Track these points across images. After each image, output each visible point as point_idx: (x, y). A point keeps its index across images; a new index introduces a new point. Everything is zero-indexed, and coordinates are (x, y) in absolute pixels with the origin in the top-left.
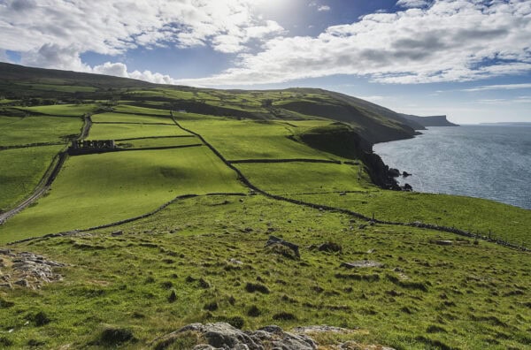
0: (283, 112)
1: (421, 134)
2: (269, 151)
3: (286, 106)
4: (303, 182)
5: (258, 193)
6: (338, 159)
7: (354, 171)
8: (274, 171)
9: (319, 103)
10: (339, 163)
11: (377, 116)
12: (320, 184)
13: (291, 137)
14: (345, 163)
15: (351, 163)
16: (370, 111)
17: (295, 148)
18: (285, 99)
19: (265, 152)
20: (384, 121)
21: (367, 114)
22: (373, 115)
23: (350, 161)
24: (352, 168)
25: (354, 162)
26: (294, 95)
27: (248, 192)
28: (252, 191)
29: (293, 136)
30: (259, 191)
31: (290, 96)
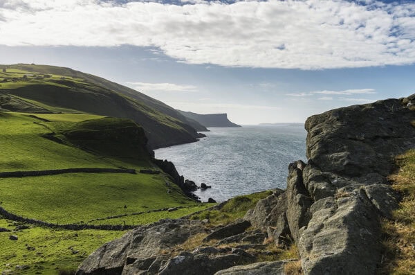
0: (15, 100)
1: (204, 136)
2: (20, 158)
3: (18, 92)
4: (94, 202)
5: (31, 226)
6: (130, 167)
7: (160, 182)
8: (43, 189)
9: (72, 89)
10: (133, 172)
11: (152, 112)
12: (122, 204)
13: (50, 137)
14: (142, 172)
15: (150, 172)
16: (143, 104)
17: (62, 153)
18: (15, 80)
19: (13, 160)
20: (161, 118)
21: (140, 109)
22: (148, 110)
23: (147, 169)
24: (154, 178)
25: (153, 170)
26: (29, 74)
27: (9, 226)
28: (15, 224)
29: (54, 133)
30: (32, 222)
31: (22, 76)
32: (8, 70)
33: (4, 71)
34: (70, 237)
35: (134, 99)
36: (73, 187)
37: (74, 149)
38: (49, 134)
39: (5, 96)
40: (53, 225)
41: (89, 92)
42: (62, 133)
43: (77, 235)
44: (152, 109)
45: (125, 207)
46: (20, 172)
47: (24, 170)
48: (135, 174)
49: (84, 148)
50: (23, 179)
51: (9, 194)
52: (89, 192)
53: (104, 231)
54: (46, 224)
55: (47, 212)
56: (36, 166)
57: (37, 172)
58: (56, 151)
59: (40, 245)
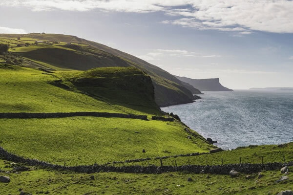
2: (26, 102)
4: (107, 146)
5: (32, 167)
8: (48, 130)
9: (79, 53)
10: (145, 118)
11: (153, 75)
12: (138, 148)
13: (57, 83)
14: (154, 118)
17: (69, 99)
18: (27, 44)
19: (19, 102)
20: (160, 80)
24: (168, 124)
25: (165, 117)
26: (40, 41)
27: (6, 167)
28: (13, 165)
29: (61, 81)
30: (33, 163)
31: (34, 42)
32: (22, 39)
33: (19, 39)
34: (82, 181)
35: (134, 63)
36: (81, 130)
37: (81, 95)
38: (56, 81)
39: (18, 59)
40: (60, 167)
41: (93, 55)
42: (69, 81)
43: (93, 178)
44: (150, 72)
45: (144, 151)
46: (24, 113)
47: (29, 112)
48: (147, 120)
49: (91, 95)
50: (28, 120)
51: (11, 134)
52: (100, 135)
53: (130, 174)
54: (51, 166)
55: (52, 154)
56: (43, 109)
57: (43, 114)
58: (64, 97)
59: (39, 190)
